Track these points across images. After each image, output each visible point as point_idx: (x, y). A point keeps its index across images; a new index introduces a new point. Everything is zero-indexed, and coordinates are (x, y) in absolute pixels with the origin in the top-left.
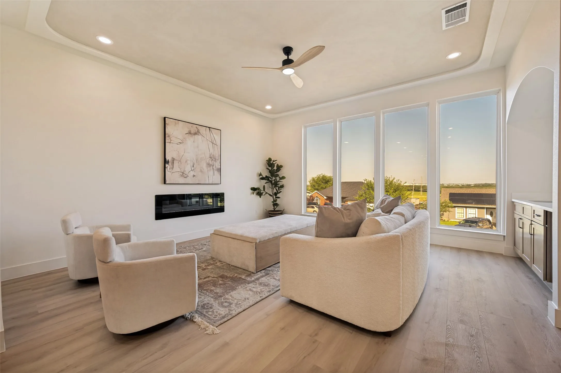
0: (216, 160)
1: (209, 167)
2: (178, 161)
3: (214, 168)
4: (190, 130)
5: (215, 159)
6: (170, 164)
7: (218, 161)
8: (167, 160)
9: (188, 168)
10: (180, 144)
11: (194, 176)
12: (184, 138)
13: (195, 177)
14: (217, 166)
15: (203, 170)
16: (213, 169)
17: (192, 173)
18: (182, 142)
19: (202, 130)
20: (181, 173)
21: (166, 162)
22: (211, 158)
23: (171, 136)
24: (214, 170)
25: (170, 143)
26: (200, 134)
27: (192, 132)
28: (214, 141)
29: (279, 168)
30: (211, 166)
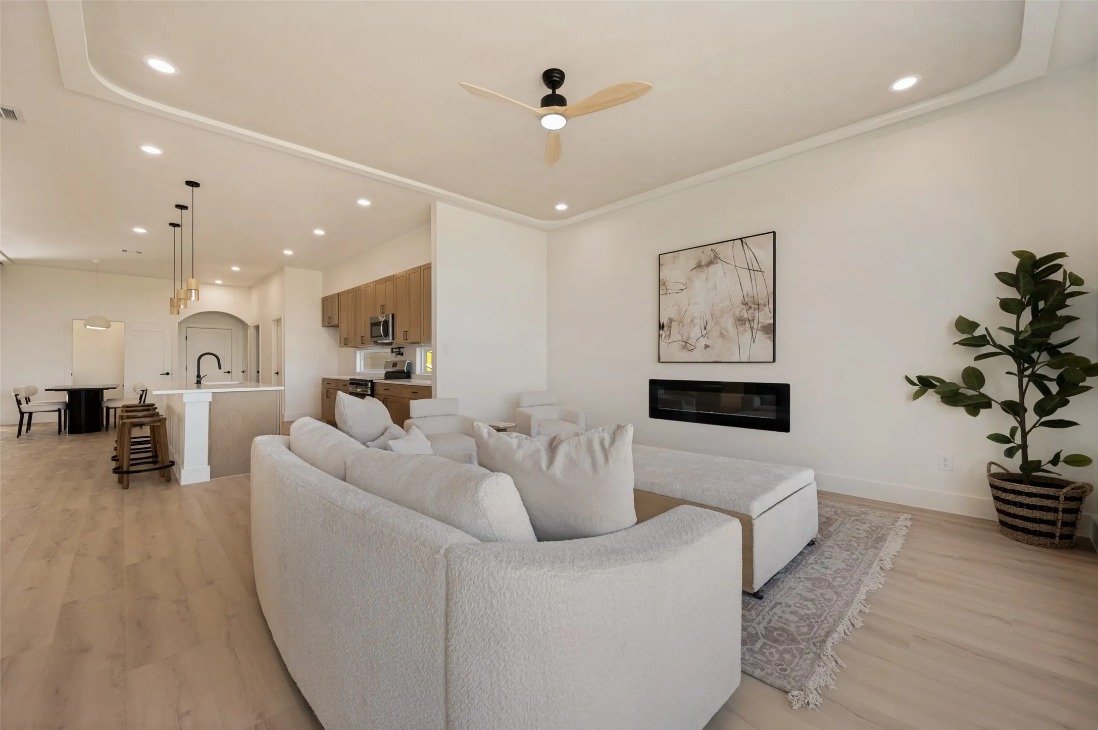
0: (761, 307)
1: (741, 325)
2: (678, 323)
3: (756, 327)
4: (700, 260)
5: (758, 305)
6: (665, 329)
7: (767, 309)
8: (662, 323)
9: (695, 334)
10: (681, 291)
11: (707, 347)
12: (689, 280)
13: (708, 349)
14: (761, 320)
15: (725, 333)
16: (752, 328)
17: (703, 342)
18: (685, 287)
19: (725, 250)
20: (683, 343)
21: (660, 326)
22: (745, 304)
23: (667, 283)
24: (754, 331)
25: (666, 294)
26: (719, 261)
27: (703, 263)
28: (755, 264)
30: (745, 323)
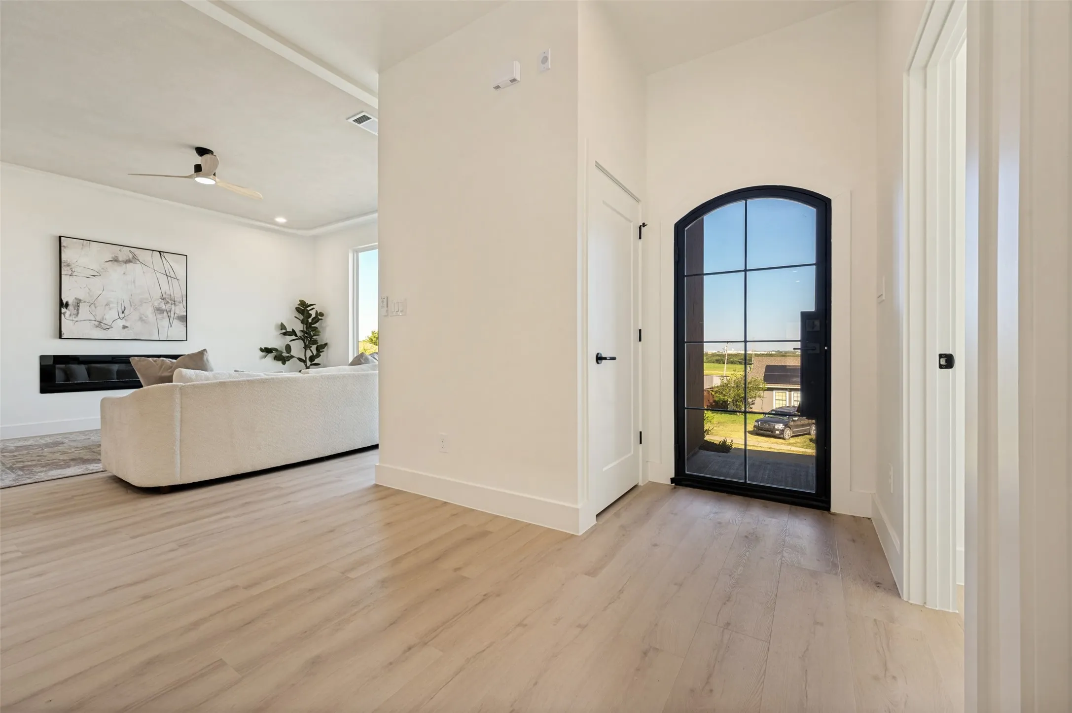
0: (177, 303)
1: (160, 313)
2: (89, 304)
3: (172, 315)
4: (116, 255)
5: (174, 301)
6: (70, 307)
7: (181, 305)
8: (64, 302)
9: (111, 315)
10: (93, 277)
11: (125, 327)
12: (103, 269)
13: (126, 329)
14: (177, 312)
15: (144, 318)
16: (169, 317)
17: (121, 323)
18: (98, 275)
19: (142, 255)
20: (97, 323)
21: (63, 305)
22: (163, 299)
23: (73, 266)
24: (171, 319)
25: (70, 275)
26: (138, 262)
27: (120, 259)
28: (172, 272)
29: (319, 316)
30: (163, 313)
